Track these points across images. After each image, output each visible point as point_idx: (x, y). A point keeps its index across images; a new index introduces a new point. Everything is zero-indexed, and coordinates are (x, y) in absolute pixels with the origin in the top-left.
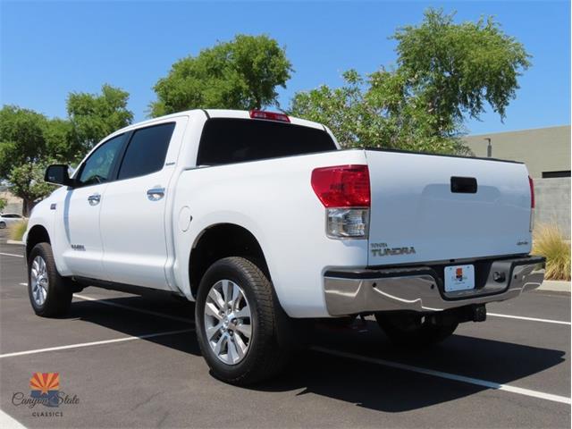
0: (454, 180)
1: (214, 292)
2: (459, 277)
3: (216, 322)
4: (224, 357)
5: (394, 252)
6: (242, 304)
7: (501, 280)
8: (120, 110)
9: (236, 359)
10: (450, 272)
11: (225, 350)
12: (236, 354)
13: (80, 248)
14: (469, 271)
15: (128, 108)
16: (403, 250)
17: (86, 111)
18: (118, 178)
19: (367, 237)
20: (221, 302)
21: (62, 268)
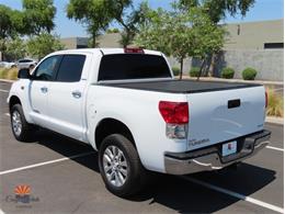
0: (230, 102)
1: (108, 150)
2: (229, 148)
3: (109, 165)
4: (113, 182)
5: (199, 143)
6: (122, 160)
7: (249, 148)
8: (50, 6)
9: (119, 185)
10: (225, 147)
11: (114, 179)
12: (119, 182)
13: (37, 112)
14: (234, 144)
15: (54, 5)
16: (203, 141)
17: (32, 7)
18: (56, 80)
19: (186, 137)
20: (112, 156)
21: (28, 119)
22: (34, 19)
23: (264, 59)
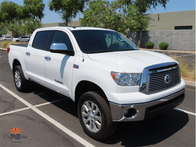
8: (41, 3)
22: (31, 11)
23: (174, 36)
